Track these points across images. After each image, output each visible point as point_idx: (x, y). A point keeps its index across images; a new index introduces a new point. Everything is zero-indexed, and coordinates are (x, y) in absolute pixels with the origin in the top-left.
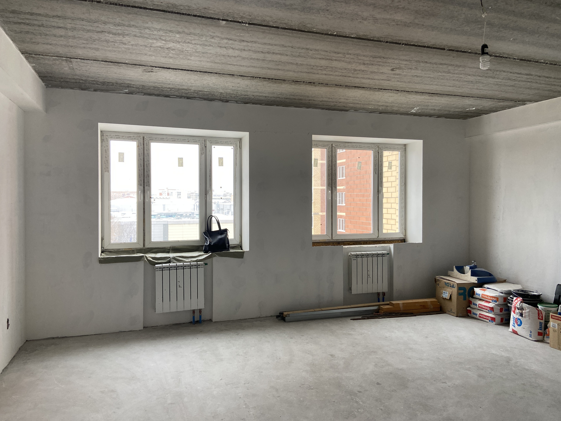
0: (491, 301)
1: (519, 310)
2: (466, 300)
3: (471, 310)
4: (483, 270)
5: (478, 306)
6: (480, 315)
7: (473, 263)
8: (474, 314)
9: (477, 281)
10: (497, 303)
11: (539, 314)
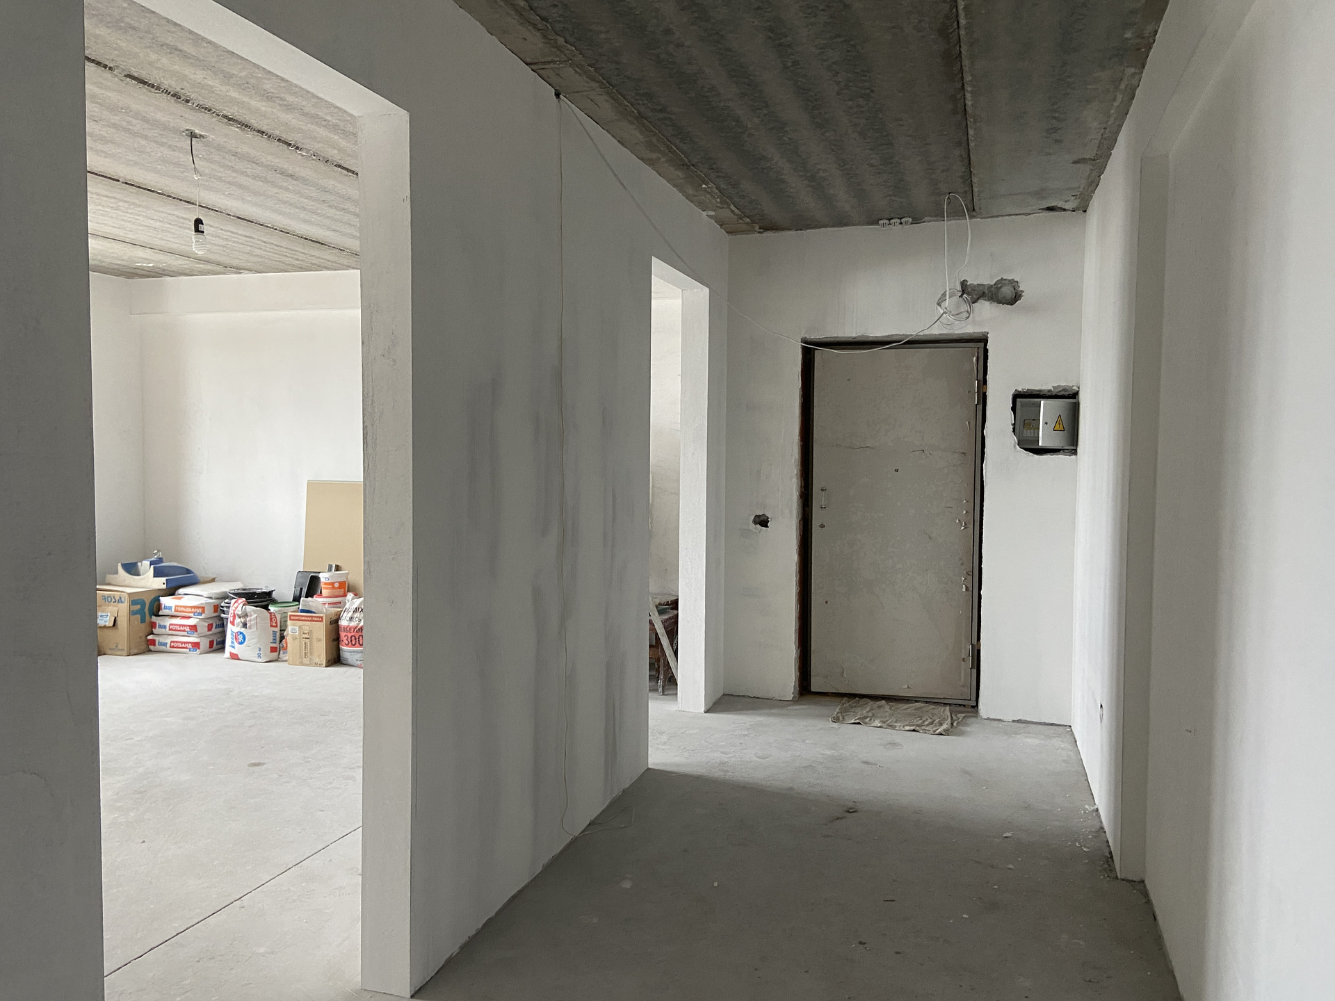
0: (192, 615)
1: (240, 618)
2: (145, 622)
3: (154, 638)
4: (175, 564)
5: (168, 629)
6: (172, 644)
7: (156, 554)
8: (160, 644)
9: (165, 585)
10: (203, 616)
11: (271, 619)
